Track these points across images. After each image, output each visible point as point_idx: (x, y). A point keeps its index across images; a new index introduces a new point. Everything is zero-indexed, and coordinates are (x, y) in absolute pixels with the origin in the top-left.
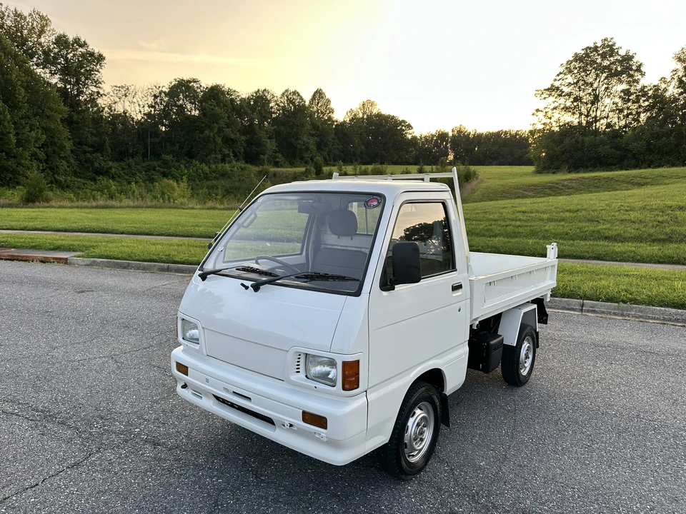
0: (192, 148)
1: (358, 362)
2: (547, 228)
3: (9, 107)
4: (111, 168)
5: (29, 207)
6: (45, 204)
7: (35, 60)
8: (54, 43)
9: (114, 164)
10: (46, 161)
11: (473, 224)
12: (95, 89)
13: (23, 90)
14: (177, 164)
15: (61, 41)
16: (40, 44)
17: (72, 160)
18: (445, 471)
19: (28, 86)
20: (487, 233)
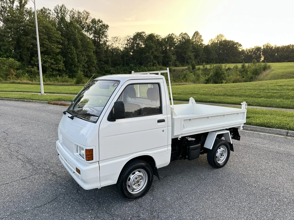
0: (141, 61)
1: (92, 150)
2: (290, 94)
3: (75, 48)
4: (111, 70)
5: (77, 86)
6: (83, 84)
7: (85, 29)
8: (91, 22)
9: (112, 69)
10: (88, 68)
11: (251, 92)
12: (105, 39)
13: (80, 41)
14: (135, 68)
15: (94, 21)
16: (86, 23)
17: (97, 68)
18: (150, 199)
19: (81, 40)
20: (257, 96)
